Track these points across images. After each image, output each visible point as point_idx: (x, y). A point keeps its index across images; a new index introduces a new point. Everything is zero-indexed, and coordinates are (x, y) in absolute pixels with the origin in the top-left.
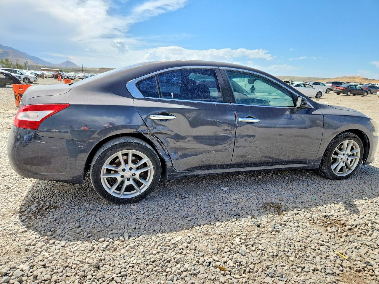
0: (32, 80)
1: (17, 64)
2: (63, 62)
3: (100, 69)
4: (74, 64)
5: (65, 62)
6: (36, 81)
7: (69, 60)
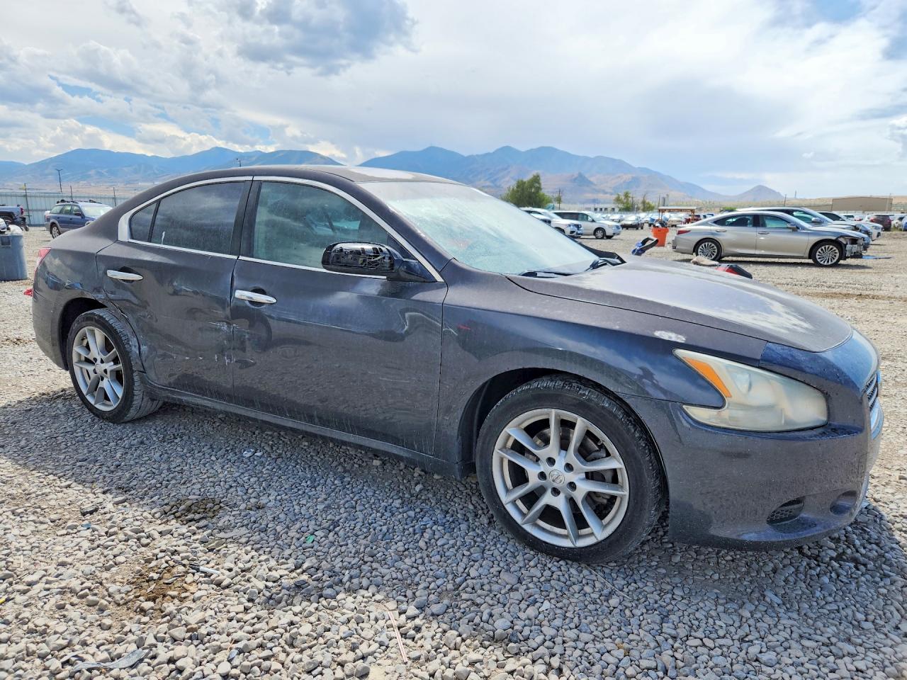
0: (609, 232)
1: (644, 202)
2: (745, 191)
3: (834, 200)
4: (774, 191)
5: (752, 190)
6: (618, 234)
7: (762, 184)
